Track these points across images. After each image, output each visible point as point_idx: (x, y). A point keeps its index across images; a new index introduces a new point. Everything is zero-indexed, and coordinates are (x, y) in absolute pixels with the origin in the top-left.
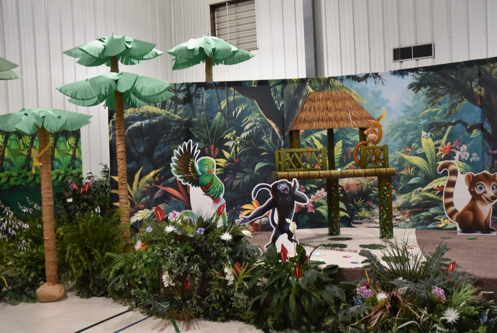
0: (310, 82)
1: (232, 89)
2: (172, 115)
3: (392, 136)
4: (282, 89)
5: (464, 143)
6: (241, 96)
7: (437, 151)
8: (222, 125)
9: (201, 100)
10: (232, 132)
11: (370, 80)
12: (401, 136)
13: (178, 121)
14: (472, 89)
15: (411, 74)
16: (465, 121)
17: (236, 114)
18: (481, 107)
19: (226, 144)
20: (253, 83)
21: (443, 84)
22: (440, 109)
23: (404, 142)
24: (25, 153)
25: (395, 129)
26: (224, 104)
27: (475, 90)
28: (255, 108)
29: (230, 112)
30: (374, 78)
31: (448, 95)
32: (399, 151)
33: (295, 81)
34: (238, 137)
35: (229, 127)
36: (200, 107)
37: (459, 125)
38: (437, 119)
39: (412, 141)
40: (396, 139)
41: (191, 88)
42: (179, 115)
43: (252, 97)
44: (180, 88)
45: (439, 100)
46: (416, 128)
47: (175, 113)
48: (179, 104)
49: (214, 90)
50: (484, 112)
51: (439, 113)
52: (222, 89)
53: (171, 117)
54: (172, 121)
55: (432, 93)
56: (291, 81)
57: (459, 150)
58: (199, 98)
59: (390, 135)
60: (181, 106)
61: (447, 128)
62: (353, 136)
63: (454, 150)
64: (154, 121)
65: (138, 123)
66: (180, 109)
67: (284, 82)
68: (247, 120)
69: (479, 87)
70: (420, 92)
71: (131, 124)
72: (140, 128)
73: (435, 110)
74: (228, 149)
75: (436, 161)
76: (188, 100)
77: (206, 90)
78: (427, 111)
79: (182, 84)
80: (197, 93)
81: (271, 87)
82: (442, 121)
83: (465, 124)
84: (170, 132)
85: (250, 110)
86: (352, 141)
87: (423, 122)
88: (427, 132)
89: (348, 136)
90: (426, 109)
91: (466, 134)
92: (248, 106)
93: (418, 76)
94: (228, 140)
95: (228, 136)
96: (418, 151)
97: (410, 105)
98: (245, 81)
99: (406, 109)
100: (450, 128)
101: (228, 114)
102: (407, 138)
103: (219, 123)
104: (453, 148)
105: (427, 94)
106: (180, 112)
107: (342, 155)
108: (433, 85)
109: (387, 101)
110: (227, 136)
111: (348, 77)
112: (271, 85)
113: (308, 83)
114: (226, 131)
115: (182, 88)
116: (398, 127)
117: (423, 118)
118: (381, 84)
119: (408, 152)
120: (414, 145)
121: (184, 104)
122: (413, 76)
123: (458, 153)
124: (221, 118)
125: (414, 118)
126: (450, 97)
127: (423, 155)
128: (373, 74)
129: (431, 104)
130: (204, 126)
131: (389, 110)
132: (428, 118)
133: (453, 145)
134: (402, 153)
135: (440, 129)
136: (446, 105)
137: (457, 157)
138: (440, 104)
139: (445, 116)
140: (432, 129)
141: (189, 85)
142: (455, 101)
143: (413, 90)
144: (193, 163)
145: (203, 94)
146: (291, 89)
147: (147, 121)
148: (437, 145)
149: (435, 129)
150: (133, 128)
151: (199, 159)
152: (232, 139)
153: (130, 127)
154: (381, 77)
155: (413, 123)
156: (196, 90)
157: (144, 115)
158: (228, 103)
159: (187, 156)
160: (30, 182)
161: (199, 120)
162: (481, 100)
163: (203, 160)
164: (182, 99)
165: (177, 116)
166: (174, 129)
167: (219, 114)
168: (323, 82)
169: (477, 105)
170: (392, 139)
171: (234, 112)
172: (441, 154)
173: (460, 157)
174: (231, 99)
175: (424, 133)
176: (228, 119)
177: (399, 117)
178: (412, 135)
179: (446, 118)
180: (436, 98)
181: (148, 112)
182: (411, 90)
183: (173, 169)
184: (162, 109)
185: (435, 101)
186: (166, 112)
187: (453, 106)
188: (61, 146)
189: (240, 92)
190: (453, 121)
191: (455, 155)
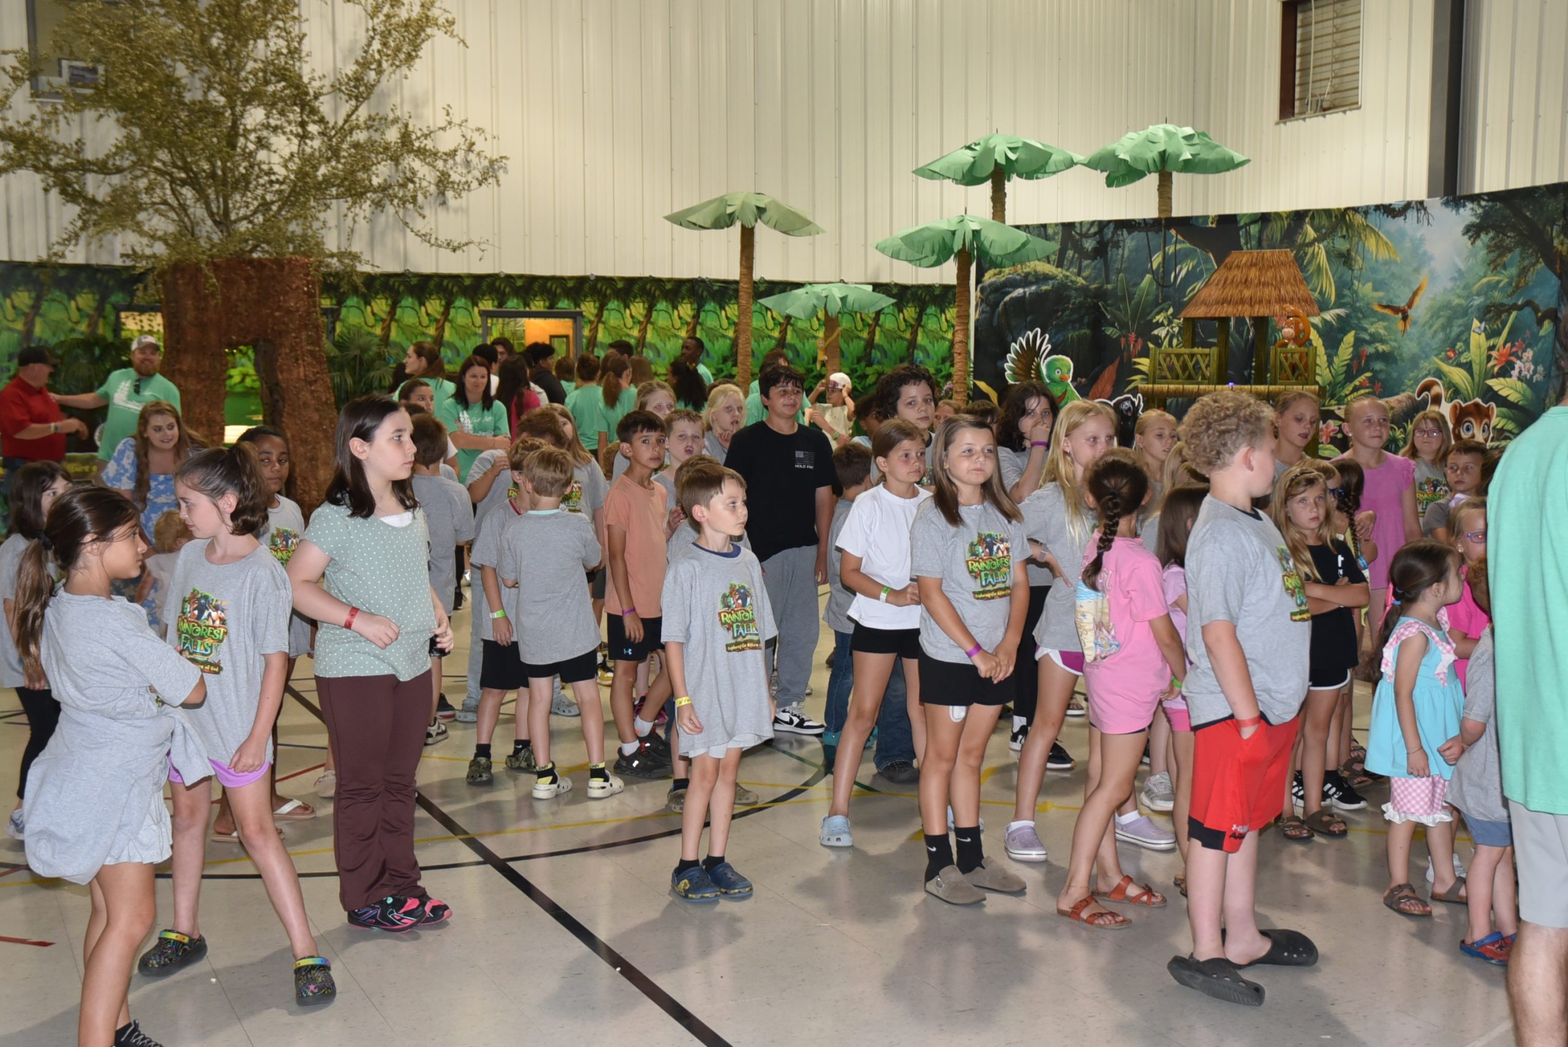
0: (1313, 218)
1: (1173, 232)
2: (1073, 278)
3: (1431, 327)
4: (1261, 232)
5: (1529, 346)
6: (1187, 245)
7: (1489, 358)
8: (1151, 298)
9: (1120, 251)
10: (1167, 311)
11: (1412, 214)
12: (1444, 328)
13: (1083, 290)
14: (1552, 239)
15: (1469, 205)
16: (1537, 302)
17: (1176, 277)
18: (1560, 276)
19: (1156, 332)
20: (1210, 220)
21: (1514, 228)
22: (1503, 278)
23: (1444, 341)
24: (865, 335)
25: (1435, 314)
26: (1157, 260)
27: (1556, 242)
28: (1209, 266)
29: (1166, 274)
30: (1418, 210)
31: (1517, 251)
32: (1436, 356)
33: (1284, 215)
34: (1176, 321)
35: (1164, 301)
36: (1118, 265)
37: (1527, 310)
38: (1497, 296)
39: (1458, 338)
40: (1436, 332)
41: (1106, 230)
42: (1085, 279)
43: (1205, 247)
44: (1089, 229)
45: (1505, 259)
46: (1464, 312)
47: (1079, 274)
48: (1086, 259)
49: (1143, 234)
50: (1562, 286)
51: (1501, 284)
52: (1157, 232)
53: (1072, 282)
54: (1071, 288)
55: (1496, 245)
56: (1278, 215)
57: (1520, 358)
58: (1118, 247)
59: (1427, 327)
60: (1088, 262)
61: (1510, 314)
62: (1372, 324)
63: (1513, 359)
64: (1044, 288)
65: (1019, 292)
66: (1087, 266)
67: (1264, 219)
68: (1193, 289)
69: (1562, 237)
70: (1479, 243)
71: (1009, 293)
72: (1020, 300)
73: (1497, 278)
74: (1158, 342)
75: (1485, 379)
76: (1101, 251)
77: (1129, 233)
78: (1485, 280)
79: (1093, 223)
80: (1115, 239)
81: (1242, 227)
82: (1505, 301)
83: (1536, 310)
84: (1067, 308)
85: (1201, 270)
86: (1370, 334)
87: (1478, 301)
88: (1481, 322)
89: (1365, 324)
90: (1485, 276)
91: (1535, 327)
92: (1198, 264)
93: (1480, 211)
94: (1160, 325)
95: (1160, 318)
96: (1463, 360)
97: (1462, 266)
98: (1197, 218)
99: (1456, 275)
100: (1514, 314)
101: (1163, 278)
102: (1451, 331)
103: (1147, 295)
104: (1511, 354)
105: (1488, 247)
106: (1085, 273)
107: (1351, 359)
108: (1499, 230)
109: (1431, 258)
110: (1158, 317)
111: (1378, 208)
112: (1242, 224)
113: (1307, 220)
114: (1157, 310)
115: (1093, 230)
116: (1440, 309)
117: (1478, 295)
118: (1426, 222)
119: (1449, 358)
120: (1459, 344)
121: (1094, 259)
122: (1472, 209)
123: (1518, 364)
124: (1151, 284)
125: (1464, 293)
126: (1521, 254)
127: (1468, 367)
128: (1417, 202)
129: (1492, 267)
130: (1123, 298)
131: (1433, 277)
132: (1486, 294)
133: (1514, 349)
134: (1441, 360)
135: (1498, 315)
136: (1513, 271)
137: (1515, 373)
138: (1505, 267)
139: (1510, 290)
140: (1488, 316)
141: (1102, 225)
142: (1526, 262)
143: (1470, 238)
144: (1039, 365)
145: (1124, 241)
146: (1276, 230)
147: (1033, 288)
148: (1492, 348)
149: (1493, 313)
150: (1012, 299)
151: (1049, 359)
152: (1166, 323)
153: (1007, 298)
154: (1429, 210)
155: (1463, 302)
156: (1113, 234)
157: (1030, 278)
158: (1164, 258)
159: (1031, 353)
160: (870, 385)
161: (1115, 289)
162: (1562, 262)
163: (1054, 360)
164: (1090, 249)
165: (1080, 281)
166: (1074, 304)
167: (1148, 277)
168: (1336, 217)
169: (1554, 271)
170: (1430, 333)
171: (1173, 275)
172: (1494, 366)
173: (1520, 372)
174: (1171, 249)
175: (1476, 323)
176: (1163, 286)
177: (1445, 289)
178: (1460, 326)
179: (1510, 296)
180: (1500, 255)
181: (1035, 272)
182: (1466, 237)
183: (1008, 373)
184: (1058, 267)
185: (1499, 261)
186: (1065, 272)
187: (1524, 272)
188: (931, 323)
189: (1188, 237)
190: (1520, 303)
191: (1513, 368)
